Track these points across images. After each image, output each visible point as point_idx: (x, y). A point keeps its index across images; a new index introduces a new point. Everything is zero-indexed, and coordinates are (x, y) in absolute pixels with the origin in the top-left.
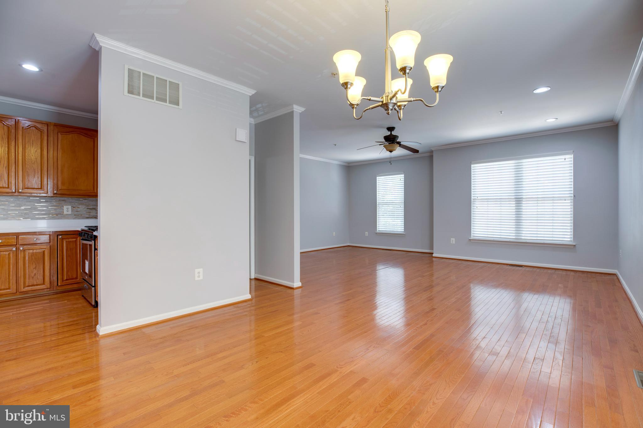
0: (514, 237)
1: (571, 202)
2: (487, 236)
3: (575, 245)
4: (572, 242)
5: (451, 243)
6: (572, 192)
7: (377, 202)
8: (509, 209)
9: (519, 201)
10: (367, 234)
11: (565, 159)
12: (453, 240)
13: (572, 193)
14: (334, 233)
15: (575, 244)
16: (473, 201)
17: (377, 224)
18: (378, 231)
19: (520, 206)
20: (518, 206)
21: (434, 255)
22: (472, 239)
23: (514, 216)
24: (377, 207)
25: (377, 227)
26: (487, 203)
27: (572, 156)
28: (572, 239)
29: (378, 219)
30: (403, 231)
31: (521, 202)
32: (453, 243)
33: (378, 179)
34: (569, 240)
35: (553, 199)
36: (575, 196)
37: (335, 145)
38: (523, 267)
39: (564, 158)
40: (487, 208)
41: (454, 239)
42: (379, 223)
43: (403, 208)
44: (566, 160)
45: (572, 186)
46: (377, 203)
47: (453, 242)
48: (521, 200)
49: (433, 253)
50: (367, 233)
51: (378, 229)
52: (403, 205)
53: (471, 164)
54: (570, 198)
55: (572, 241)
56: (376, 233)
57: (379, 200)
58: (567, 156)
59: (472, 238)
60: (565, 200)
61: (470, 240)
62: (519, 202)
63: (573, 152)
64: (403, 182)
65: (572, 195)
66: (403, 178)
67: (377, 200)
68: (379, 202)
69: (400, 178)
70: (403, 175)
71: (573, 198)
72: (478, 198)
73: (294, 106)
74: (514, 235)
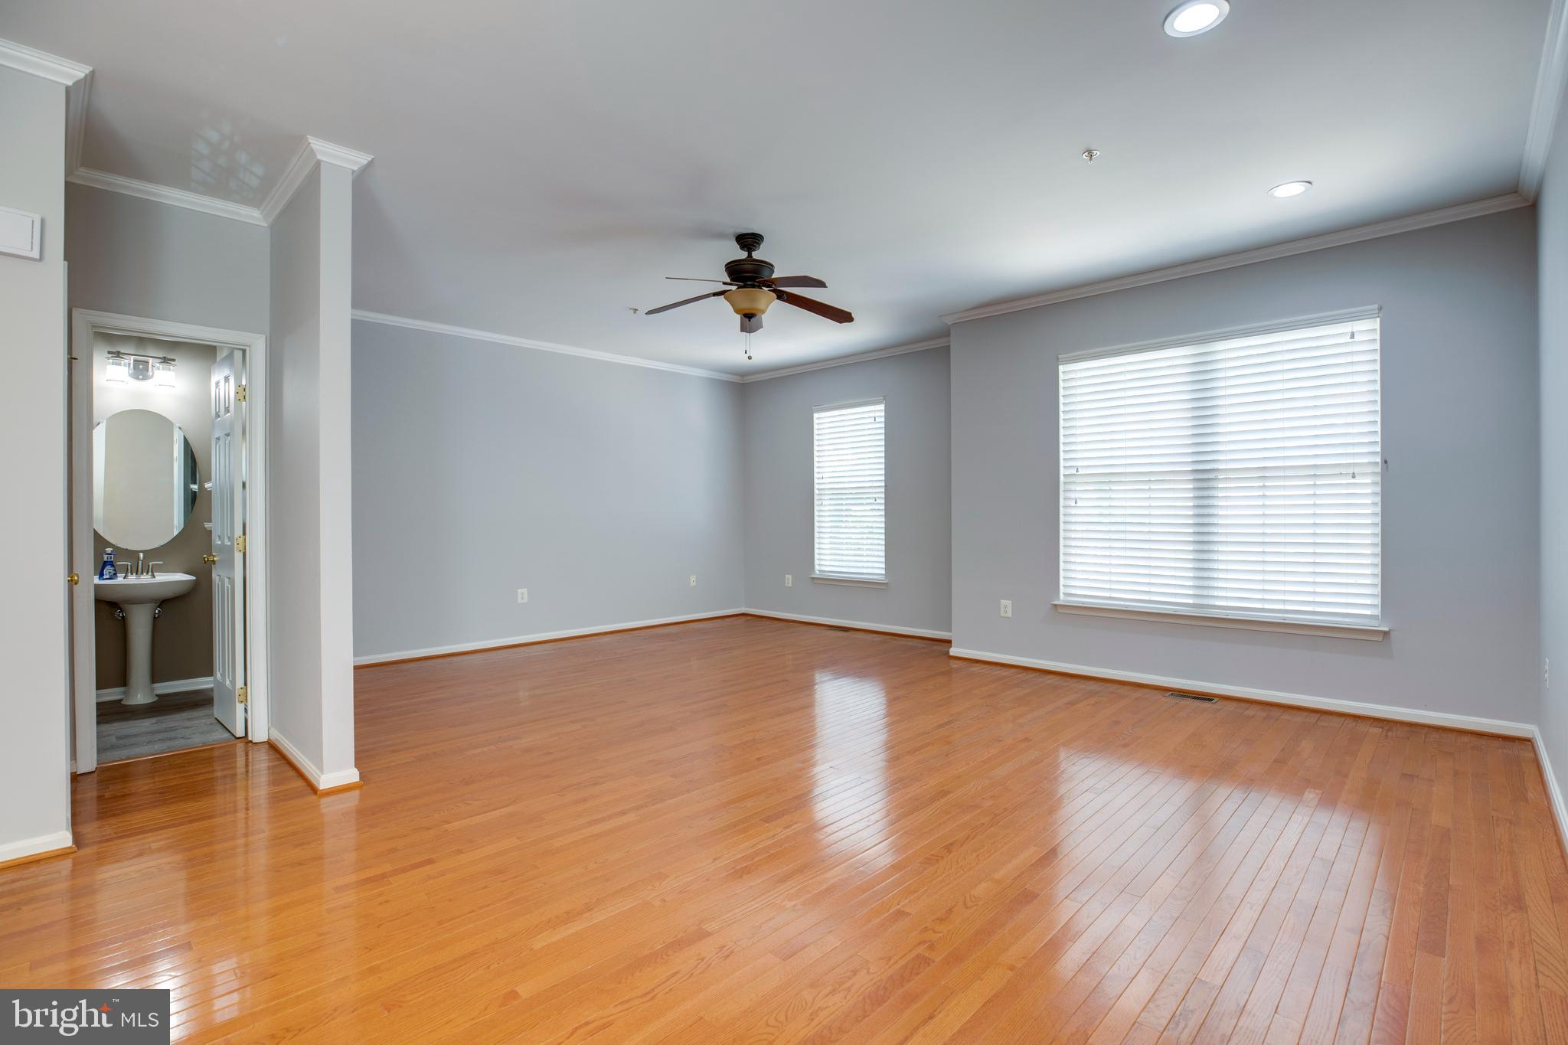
0: (1191, 601)
1: (1374, 483)
2: (1106, 594)
3: (1386, 634)
4: (1378, 620)
5: (1002, 614)
6: (1378, 449)
7: (816, 486)
8: (1179, 499)
9: (1204, 480)
11: (1352, 336)
12: (1006, 607)
13: (1376, 453)
14: (693, 578)
15: (1386, 629)
16: (1065, 483)
17: (816, 551)
18: (816, 572)
19: (1208, 498)
21: (954, 651)
22: (1061, 603)
23: (1191, 530)
24: (816, 503)
25: (817, 562)
26: (1107, 487)
27: (1375, 324)
28: (1377, 612)
29: (818, 537)
30: (884, 572)
31: (1211, 484)
32: (1008, 615)
33: (818, 418)
34: (1368, 612)
35: (1315, 472)
36: (1386, 462)
38: (1216, 699)
39: (1349, 331)
40: (1107, 504)
41: (1009, 603)
42: (820, 549)
43: (881, 504)
44: (1357, 338)
45: (1378, 428)
46: (816, 492)
47: (1006, 612)
48: (1212, 476)
50: (789, 580)
51: (816, 567)
52: (883, 496)
53: (1057, 362)
54: (1370, 470)
55: (1378, 616)
56: (812, 578)
57: (821, 481)
58: (1359, 326)
59: (1062, 599)
60: (1354, 477)
61: (1056, 605)
62: (1205, 485)
63: (1380, 309)
64: (881, 428)
65: (1378, 459)
66: (883, 414)
67: (816, 481)
68: (821, 487)
69: (873, 415)
70: (882, 407)
71: (1379, 469)
72: (1080, 472)
73: (310, 141)
74: (1191, 592)
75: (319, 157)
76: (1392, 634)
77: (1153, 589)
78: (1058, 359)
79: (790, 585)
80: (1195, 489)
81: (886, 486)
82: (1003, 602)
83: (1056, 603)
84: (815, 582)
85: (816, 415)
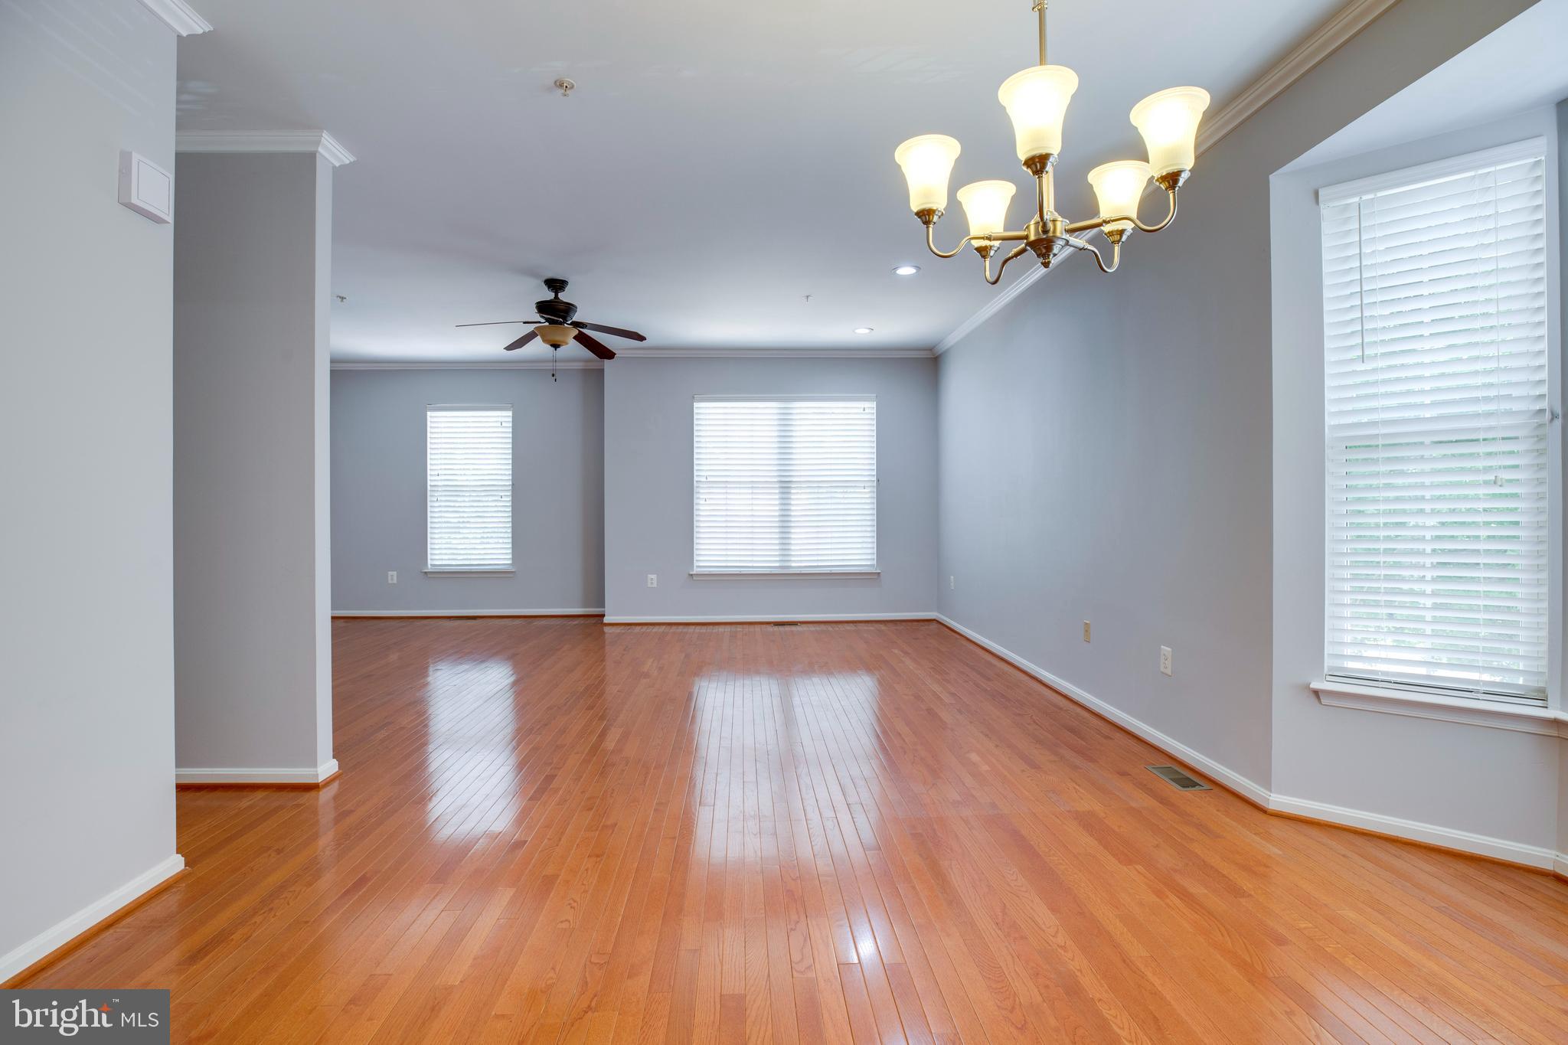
0: (777, 565)
1: (873, 491)
2: (724, 564)
3: (879, 573)
4: (874, 567)
6: (875, 473)
7: (429, 483)
8: (768, 504)
9: (785, 487)
10: (395, 578)
11: (864, 410)
12: (652, 579)
13: (874, 475)
15: (880, 571)
16: (697, 488)
18: (429, 566)
19: (788, 498)
20: (785, 498)
22: (694, 573)
23: (777, 519)
24: (428, 499)
25: (429, 557)
26: (725, 491)
27: (874, 404)
28: (874, 562)
29: (431, 533)
30: (510, 562)
31: (788, 490)
32: (653, 586)
33: (433, 417)
34: (869, 563)
35: (845, 485)
36: (878, 480)
37: (342, 298)
38: (799, 624)
39: (863, 406)
40: (725, 502)
41: (654, 576)
42: (434, 544)
43: (508, 501)
44: (867, 411)
46: (429, 488)
47: (652, 583)
48: (789, 485)
49: (604, 616)
50: (393, 576)
51: (429, 562)
52: (510, 496)
53: (693, 399)
54: (871, 484)
55: (874, 565)
56: (426, 573)
57: (434, 478)
58: (867, 404)
59: (695, 571)
60: (862, 488)
61: (689, 575)
63: (876, 397)
64: (508, 432)
65: (875, 479)
66: (511, 419)
67: (429, 478)
68: (435, 483)
69: (500, 419)
70: (510, 413)
71: (875, 484)
72: (708, 479)
73: (323, 135)
74: (778, 559)
75: (320, 150)
76: (882, 574)
77: (755, 559)
78: (694, 397)
79: (395, 581)
80: (780, 493)
81: (513, 485)
82: (650, 576)
83: (691, 573)
84: (429, 576)
85: (429, 414)
